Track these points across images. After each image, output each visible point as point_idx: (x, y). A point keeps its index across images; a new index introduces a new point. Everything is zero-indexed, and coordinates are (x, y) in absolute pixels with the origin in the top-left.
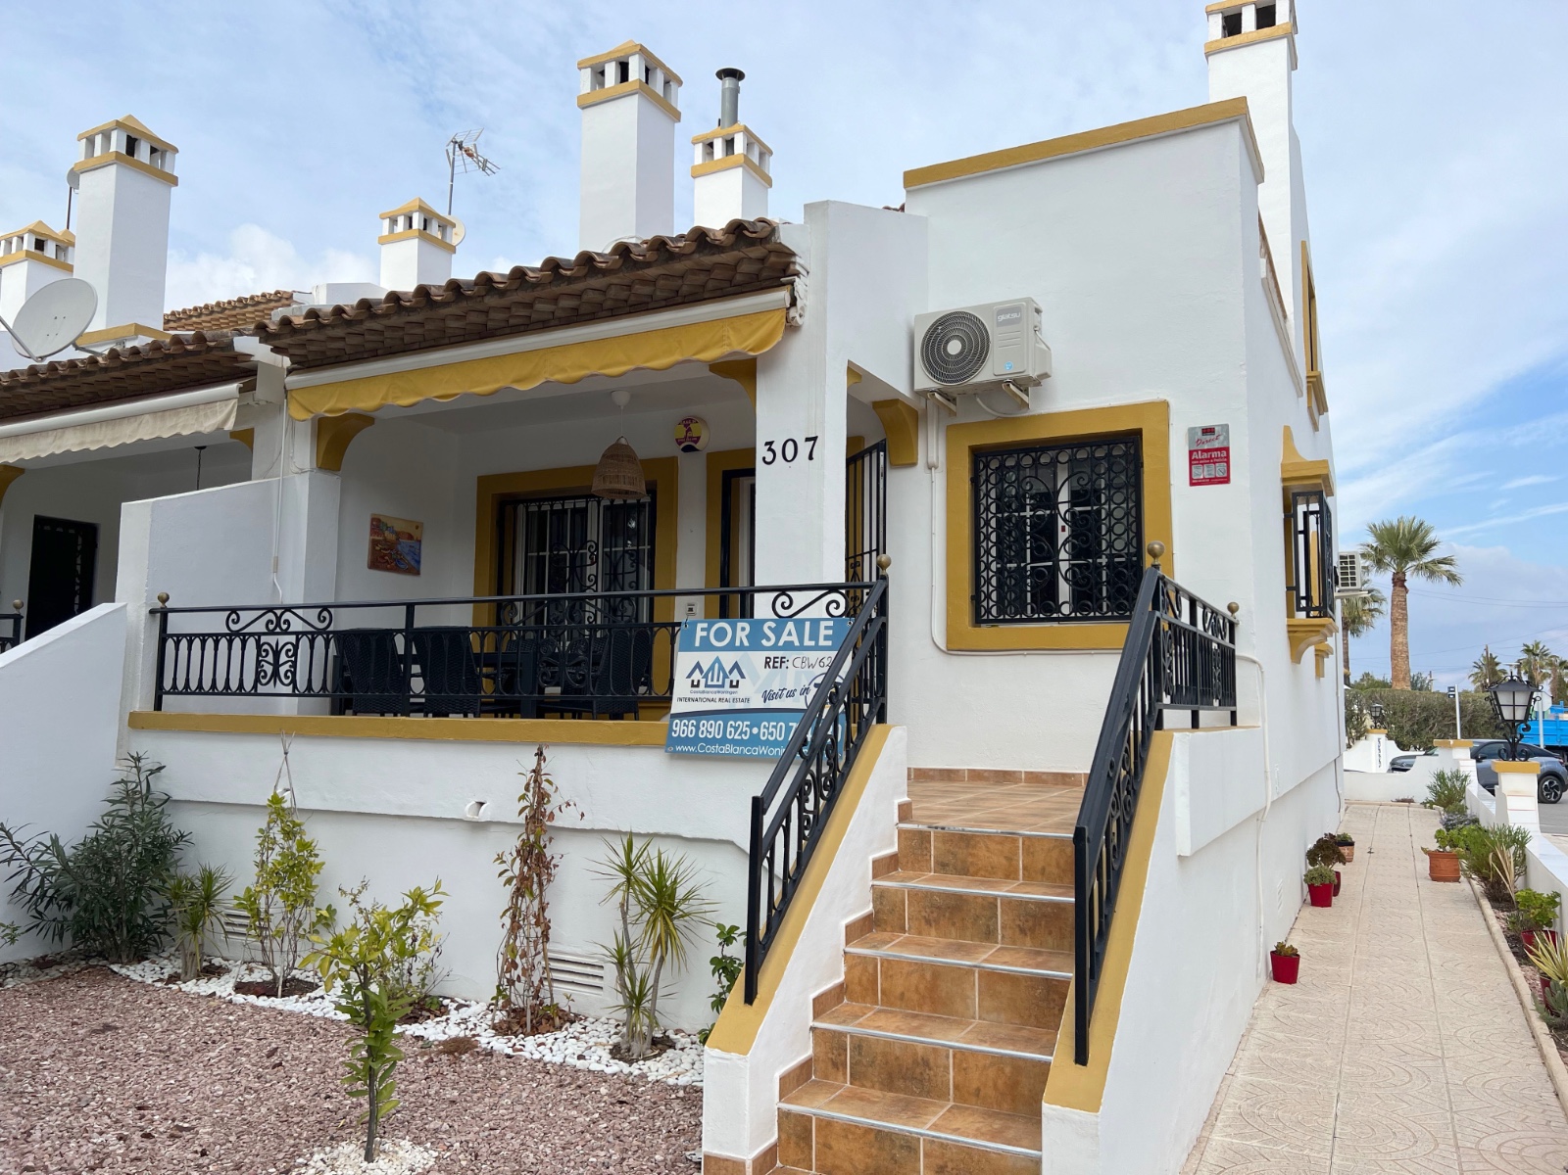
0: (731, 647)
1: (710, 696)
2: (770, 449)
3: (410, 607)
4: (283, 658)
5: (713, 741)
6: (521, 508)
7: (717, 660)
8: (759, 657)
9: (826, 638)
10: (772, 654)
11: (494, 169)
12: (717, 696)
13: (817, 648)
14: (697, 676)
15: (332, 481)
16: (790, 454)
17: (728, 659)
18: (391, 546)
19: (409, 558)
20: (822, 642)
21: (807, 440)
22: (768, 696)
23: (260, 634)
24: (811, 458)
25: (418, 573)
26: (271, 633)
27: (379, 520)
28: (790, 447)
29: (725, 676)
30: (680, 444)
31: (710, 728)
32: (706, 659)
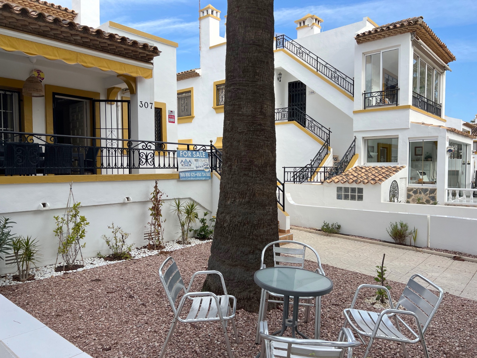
0: (188, 157)
1: (186, 167)
2: (141, 103)
5: (189, 177)
7: (186, 160)
8: (193, 159)
9: (204, 156)
10: (196, 159)
12: (187, 168)
13: (203, 158)
14: (182, 163)
16: (146, 106)
17: (188, 159)
20: (204, 157)
21: (150, 103)
22: (197, 167)
24: (151, 108)
28: (146, 104)
29: (188, 163)
31: (188, 174)
32: (184, 159)
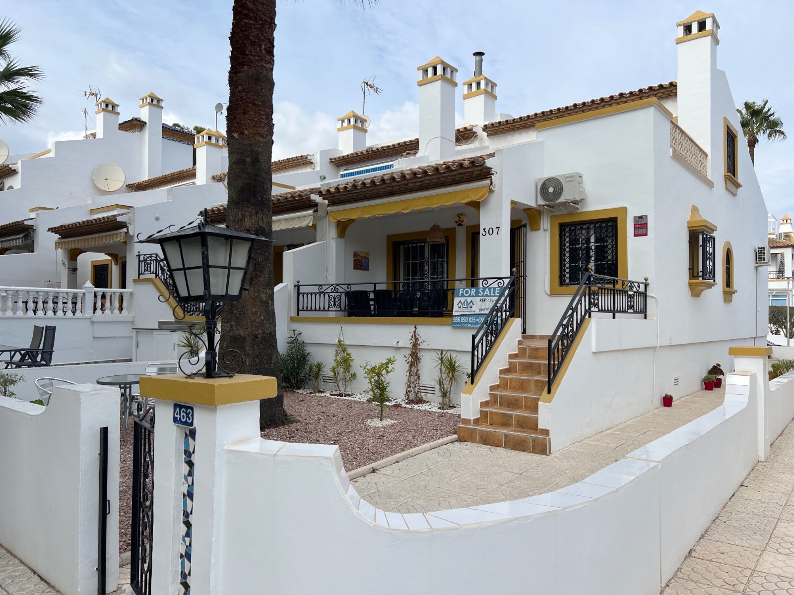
0: (470, 296)
1: (464, 310)
2: (485, 231)
3: (375, 285)
4: (337, 300)
5: (465, 323)
6: (402, 247)
7: (466, 300)
8: (478, 299)
9: (498, 293)
10: (482, 298)
11: (381, 91)
12: (466, 310)
13: (495, 296)
14: (460, 304)
15: (342, 241)
16: (491, 233)
17: (469, 299)
18: (360, 261)
19: (365, 265)
20: (496, 294)
21: (497, 228)
22: (481, 310)
23: (329, 293)
24: (498, 234)
25: (368, 270)
26: (333, 292)
27: (356, 253)
28: (491, 230)
29: (468, 305)
30: (457, 223)
31: (464, 319)
32: (463, 299)
